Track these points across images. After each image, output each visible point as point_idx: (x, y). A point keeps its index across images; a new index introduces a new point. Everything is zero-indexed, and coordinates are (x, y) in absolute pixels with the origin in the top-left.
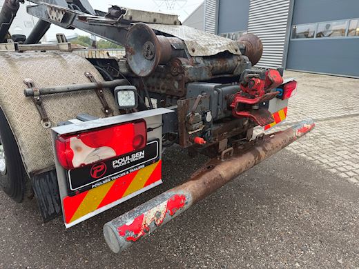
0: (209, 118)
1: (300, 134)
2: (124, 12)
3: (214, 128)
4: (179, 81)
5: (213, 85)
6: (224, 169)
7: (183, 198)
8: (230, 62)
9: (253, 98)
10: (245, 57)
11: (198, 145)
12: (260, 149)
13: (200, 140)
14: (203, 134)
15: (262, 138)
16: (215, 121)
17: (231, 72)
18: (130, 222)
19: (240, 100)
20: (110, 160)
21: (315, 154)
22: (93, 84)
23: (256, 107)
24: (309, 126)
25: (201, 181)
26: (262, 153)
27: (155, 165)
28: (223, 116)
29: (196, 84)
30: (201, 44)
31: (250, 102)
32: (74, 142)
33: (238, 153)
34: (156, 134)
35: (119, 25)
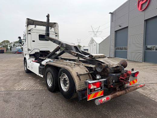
0: (114, 81)
1: (139, 87)
2: (93, 56)
3: (115, 84)
4: (107, 73)
5: (114, 74)
6: (118, 93)
7: (109, 97)
8: (118, 68)
9: (124, 77)
10: (122, 66)
11: (111, 87)
12: (127, 90)
13: (112, 86)
14: (112, 85)
15: (128, 87)
16: (115, 82)
17: (119, 70)
18: (100, 100)
19: (121, 78)
20: (95, 89)
21: (149, 94)
22: (88, 73)
23: (125, 79)
24: (143, 85)
25: (112, 95)
26: (127, 91)
27: (102, 91)
28: (117, 81)
29: (110, 74)
30: (111, 64)
31: (123, 78)
32: (91, 85)
33: (121, 90)
34: (103, 84)
35: (92, 59)
